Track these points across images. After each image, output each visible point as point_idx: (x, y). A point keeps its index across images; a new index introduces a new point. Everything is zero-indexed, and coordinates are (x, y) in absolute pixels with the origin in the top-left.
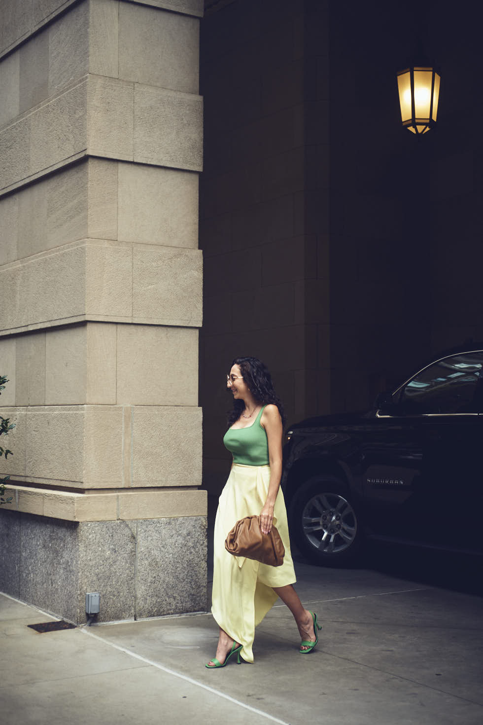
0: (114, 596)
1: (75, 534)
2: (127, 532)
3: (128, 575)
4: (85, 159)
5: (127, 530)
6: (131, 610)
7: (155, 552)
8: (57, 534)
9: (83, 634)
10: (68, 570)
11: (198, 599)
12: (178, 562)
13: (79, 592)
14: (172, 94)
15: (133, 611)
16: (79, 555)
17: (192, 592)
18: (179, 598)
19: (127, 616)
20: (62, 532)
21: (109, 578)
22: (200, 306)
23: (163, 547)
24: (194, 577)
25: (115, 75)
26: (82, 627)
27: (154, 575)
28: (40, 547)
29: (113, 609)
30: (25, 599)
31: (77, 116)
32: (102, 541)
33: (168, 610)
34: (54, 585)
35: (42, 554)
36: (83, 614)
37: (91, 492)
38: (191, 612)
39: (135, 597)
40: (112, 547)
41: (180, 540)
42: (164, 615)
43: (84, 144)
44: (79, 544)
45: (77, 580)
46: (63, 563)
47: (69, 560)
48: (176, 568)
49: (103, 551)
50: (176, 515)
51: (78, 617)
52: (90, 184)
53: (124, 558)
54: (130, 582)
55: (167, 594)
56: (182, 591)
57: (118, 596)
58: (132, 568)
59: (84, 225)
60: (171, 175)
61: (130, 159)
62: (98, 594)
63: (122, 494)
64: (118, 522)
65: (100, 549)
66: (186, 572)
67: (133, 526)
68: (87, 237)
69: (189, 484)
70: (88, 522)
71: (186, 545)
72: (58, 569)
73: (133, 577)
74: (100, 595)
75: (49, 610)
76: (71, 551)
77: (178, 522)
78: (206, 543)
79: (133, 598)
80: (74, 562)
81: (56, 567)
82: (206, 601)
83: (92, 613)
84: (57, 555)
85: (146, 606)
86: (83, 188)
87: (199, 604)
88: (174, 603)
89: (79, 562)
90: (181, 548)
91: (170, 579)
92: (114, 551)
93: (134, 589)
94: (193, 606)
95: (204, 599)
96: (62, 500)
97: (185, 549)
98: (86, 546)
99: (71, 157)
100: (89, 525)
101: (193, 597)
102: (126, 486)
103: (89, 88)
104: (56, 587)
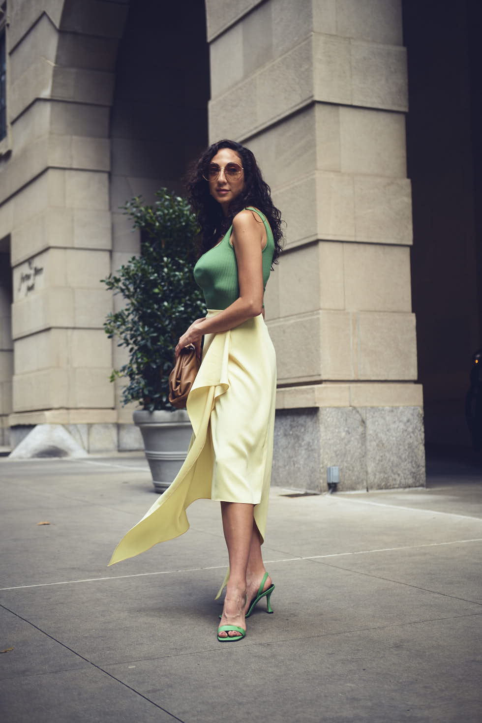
0: (350, 470)
1: (315, 418)
2: (357, 417)
3: (360, 453)
4: (310, 106)
5: (358, 415)
6: (363, 483)
7: (381, 435)
8: (297, 422)
9: (328, 498)
10: (310, 449)
11: (418, 476)
12: (400, 445)
13: (321, 466)
14: (381, 46)
15: (365, 484)
16: (320, 435)
17: (413, 470)
18: (402, 475)
19: (361, 487)
20: (302, 420)
21: (345, 454)
22: (410, 227)
23: (388, 431)
24: (414, 458)
25: (334, 33)
26: (325, 494)
27: (381, 455)
28: (281, 436)
29: (349, 482)
31: (303, 69)
32: (338, 423)
33: (394, 485)
34: (296, 466)
36: (325, 485)
37: (327, 383)
38: (412, 487)
39: (367, 472)
40: (346, 429)
41: (402, 426)
42: (391, 488)
43: (311, 92)
44: (320, 425)
45: (319, 456)
46: (305, 445)
47: (311, 441)
48: (399, 449)
49: (339, 432)
50: (397, 405)
51: (321, 487)
52: (317, 125)
53: (356, 439)
54: (362, 459)
55: (392, 471)
56: (405, 470)
57: (353, 471)
58: (364, 447)
59: (314, 160)
60: (382, 116)
61: (349, 103)
62: (337, 468)
63: (353, 385)
64: (351, 408)
65: (337, 431)
66: (407, 453)
67: (362, 412)
68: (316, 169)
69: (407, 378)
70: (326, 407)
71: (406, 430)
72: (300, 451)
73: (364, 455)
74: (339, 468)
75: (292, 488)
76: (312, 433)
77: (399, 411)
78: (423, 430)
79: (365, 473)
80: (316, 441)
81: (298, 450)
82: (425, 479)
83: (333, 483)
84: (298, 439)
85: (376, 480)
86: (311, 129)
87: (419, 481)
88: (398, 479)
89: (321, 441)
90: (403, 432)
91: (394, 459)
92: (348, 432)
93: (366, 465)
94: (414, 483)
95: (423, 478)
96: (303, 392)
97: (405, 434)
98: (326, 428)
99: (298, 104)
100: (328, 410)
101: (414, 475)
102: (356, 379)
103: (314, 44)
104: (299, 466)
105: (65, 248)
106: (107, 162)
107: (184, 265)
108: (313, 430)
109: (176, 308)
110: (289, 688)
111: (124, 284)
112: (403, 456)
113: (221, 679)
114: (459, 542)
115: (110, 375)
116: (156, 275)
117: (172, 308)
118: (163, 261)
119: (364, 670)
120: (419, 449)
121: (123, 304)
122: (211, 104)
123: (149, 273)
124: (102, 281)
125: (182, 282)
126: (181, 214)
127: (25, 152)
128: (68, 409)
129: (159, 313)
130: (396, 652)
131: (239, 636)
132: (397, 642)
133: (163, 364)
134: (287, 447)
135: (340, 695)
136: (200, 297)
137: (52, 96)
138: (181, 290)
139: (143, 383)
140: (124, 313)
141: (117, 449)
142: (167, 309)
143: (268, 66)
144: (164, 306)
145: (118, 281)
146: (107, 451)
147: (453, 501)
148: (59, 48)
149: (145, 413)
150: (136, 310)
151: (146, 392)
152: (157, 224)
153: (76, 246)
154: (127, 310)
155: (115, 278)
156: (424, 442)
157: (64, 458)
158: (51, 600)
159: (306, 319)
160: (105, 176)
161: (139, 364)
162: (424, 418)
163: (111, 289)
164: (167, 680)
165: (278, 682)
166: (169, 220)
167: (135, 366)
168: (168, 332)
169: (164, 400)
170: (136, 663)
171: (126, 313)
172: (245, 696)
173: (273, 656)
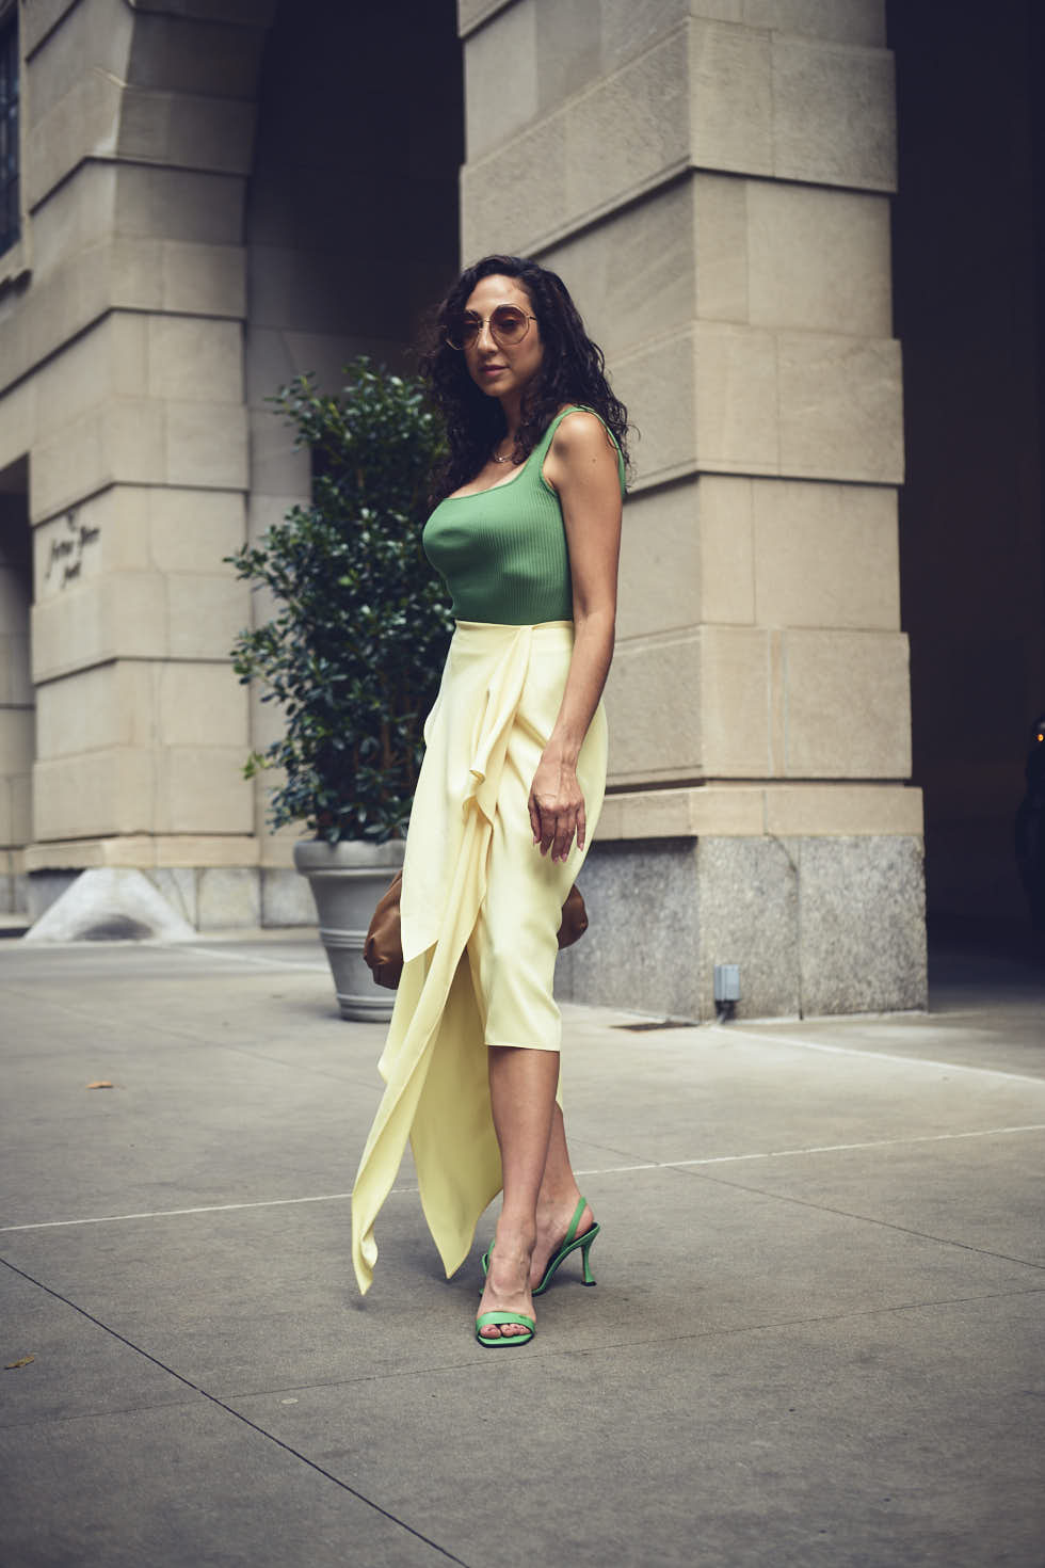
0: (763, 973)
1: (689, 860)
2: (781, 857)
3: (785, 938)
4: (683, 179)
5: (781, 854)
6: (792, 1001)
7: (831, 898)
8: (651, 868)
9: (714, 1034)
10: (677, 926)
11: (912, 987)
12: (873, 918)
13: (702, 963)
14: (839, 48)
15: (796, 1003)
16: (699, 898)
17: (902, 974)
18: (876, 983)
19: (787, 1010)
20: (659, 863)
21: (753, 939)
22: (899, 445)
23: (846, 888)
24: (904, 948)
25: (735, 17)
26: (710, 1025)
27: (831, 940)
28: (614, 899)
29: (761, 998)
30: (585, 1000)
31: (667, 98)
32: (739, 871)
33: (858, 1005)
34: (647, 962)
35: (618, 910)
36: (711, 1004)
37: (716, 783)
38: (899, 1010)
39: (800, 978)
40: (756, 884)
41: (877, 878)
42: (851, 1013)
43: (684, 147)
44: (700, 876)
45: (696, 942)
46: (666, 917)
47: (679, 910)
48: (871, 928)
49: (741, 891)
50: (867, 831)
51: (700, 1009)
52: (697, 220)
53: (777, 905)
54: (790, 950)
55: (856, 975)
56: (883, 972)
57: (770, 974)
58: (794, 924)
59: (688, 297)
60: (840, 202)
61: (767, 172)
62: (736, 967)
63: (771, 789)
64: (767, 839)
65: (736, 887)
66: (888, 938)
67: (792, 847)
68: (695, 317)
69: (889, 774)
70: (712, 836)
71: (886, 887)
72: (655, 931)
73: (794, 941)
74: (739, 969)
75: (638, 1010)
76: (682, 893)
77: (871, 845)
78: (922, 885)
79: (796, 980)
80: (690, 911)
81: (652, 929)
82: (925, 992)
83: (726, 1001)
84: (652, 906)
85: (820, 996)
86: (684, 230)
87: (912, 998)
88: (868, 993)
89: (700, 909)
90: (879, 892)
91: (860, 949)
92: (760, 891)
93: (798, 963)
94: (902, 1001)
95: (923, 989)
96: (661, 803)
97: (885, 895)
98: (711, 881)
99: (657, 175)
100: (716, 842)
101: (903, 984)
102: (778, 775)
103: (691, 44)
104: (653, 963)
105: (148, 486)
106: (239, 298)
107: (405, 526)
108: (685, 888)
109: (389, 618)
110: (628, 1449)
111: (275, 567)
112: (879, 944)
113: (484, 1428)
114: (999, 1130)
115: (245, 763)
116: (344, 547)
117: (379, 619)
118: (360, 516)
119: (791, 1410)
120: (913, 929)
121: (273, 610)
122: (466, 173)
123: (331, 543)
124: (226, 560)
125: (401, 563)
126: (400, 414)
127: (60, 276)
128: (152, 835)
129: (351, 630)
130: (864, 1373)
131: (524, 1334)
132: (865, 1350)
133: (360, 740)
134: (627, 922)
135: (740, 1464)
136: (440, 595)
137: (118, 153)
138: (399, 581)
139: (315, 781)
140: (275, 631)
141: (258, 922)
142: (367, 622)
143: (591, 90)
144: (363, 614)
145: (261, 559)
146: (237, 926)
147: (986, 1040)
148: (135, 47)
149: (321, 845)
150: (302, 622)
151: (323, 802)
152: (348, 436)
153: (171, 481)
154: (281, 622)
155: (255, 553)
156: (924, 913)
157: (144, 943)
158: (115, 1253)
159: (671, 643)
160: (235, 328)
161: (307, 741)
162: (927, 862)
163: (246, 576)
164: (367, 1429)
165: (607, 1436)
166: (374, 427)
167: (298, 745)
168: (372, 672)
169: (362, 818)
170: (298, 1392)
171: (280, 629)
172: (533, 1467)
173: (596, 1379)
